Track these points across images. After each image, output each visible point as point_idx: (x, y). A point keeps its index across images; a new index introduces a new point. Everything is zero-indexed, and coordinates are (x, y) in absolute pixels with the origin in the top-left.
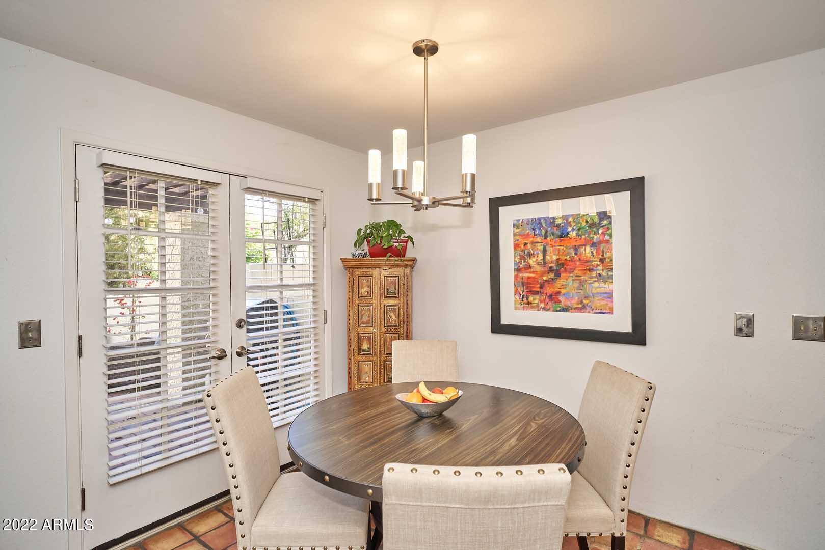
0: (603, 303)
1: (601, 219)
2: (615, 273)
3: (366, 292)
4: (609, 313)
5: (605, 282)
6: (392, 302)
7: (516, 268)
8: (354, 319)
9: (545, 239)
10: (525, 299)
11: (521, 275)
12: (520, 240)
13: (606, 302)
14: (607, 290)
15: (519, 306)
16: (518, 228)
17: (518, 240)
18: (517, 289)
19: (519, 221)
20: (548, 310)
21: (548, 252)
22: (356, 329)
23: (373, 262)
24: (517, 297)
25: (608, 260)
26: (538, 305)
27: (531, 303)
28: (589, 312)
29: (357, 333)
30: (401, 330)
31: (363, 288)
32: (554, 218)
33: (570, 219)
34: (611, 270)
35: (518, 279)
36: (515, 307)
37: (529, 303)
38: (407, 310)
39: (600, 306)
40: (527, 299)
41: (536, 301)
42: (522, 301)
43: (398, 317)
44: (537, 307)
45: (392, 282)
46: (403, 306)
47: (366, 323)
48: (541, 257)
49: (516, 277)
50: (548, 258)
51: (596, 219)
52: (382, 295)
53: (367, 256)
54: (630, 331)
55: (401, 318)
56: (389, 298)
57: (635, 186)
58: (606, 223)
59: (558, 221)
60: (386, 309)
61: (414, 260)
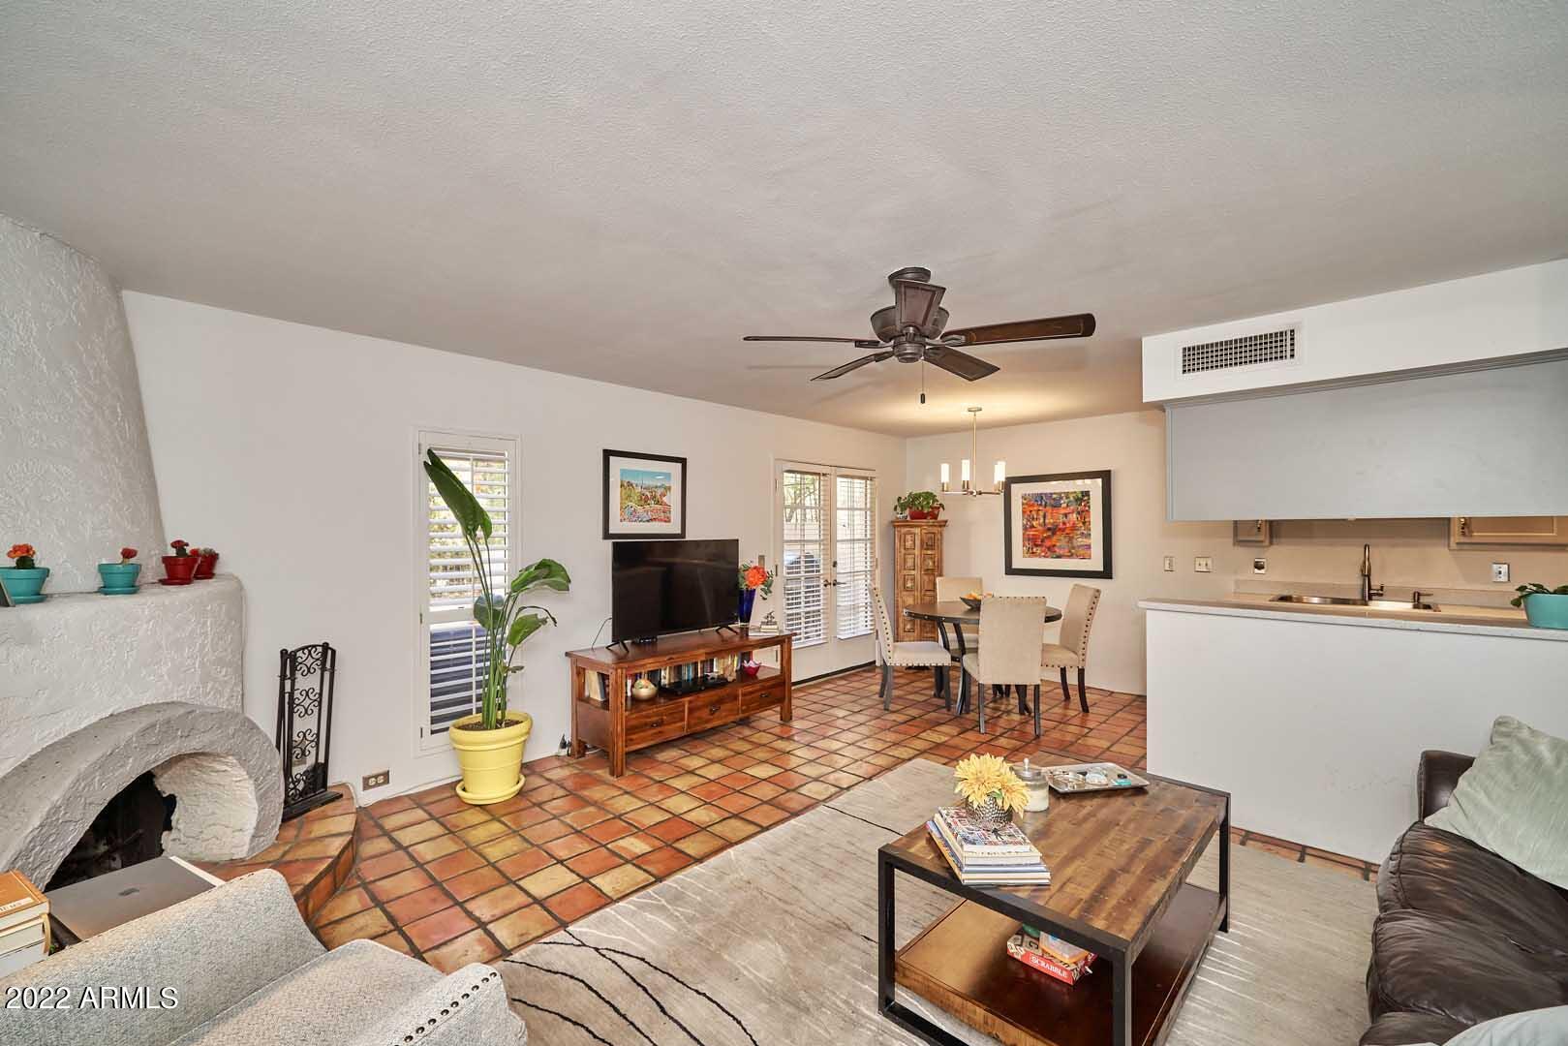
0: (1084, 552)
1: (1083, 496)
2: (1092, 532)
3: (910, 545)
4: (1089, 558)
5: (1086, 538)
6: (929, 552)
7: (1024, 527)
8: (900, 564)
9: (1045, 507)
10: (1030, 550)
11: (1027, 533)
12: (1027, 508)
13: (1087, 551)
14: (1088, 543)
15: (1026, 555)
16: (1025, 499)
17: (1025, 508)
18: (1024, 543)
19: (1025, 494)
20: (1047, 557)
21: (1047, 517)
22: (903, 572)
23: (918, 523)
24: (1024, 549)
25: (1087, 523)
26: (1039, 554)
27: (1035, 553)
28: (1075, 558)
29: (904, 575)
30: (936, 573)
31: (908, 542)
32: (1052, 494)
33: (1064, 495)
34: (1090, 529)
35: (1025, 536)
36: (1023, 556)
37: (1033, 553)
38: (939, 558)
39: (1082, 555)
40: (1032, 550)
41: (1038, 551)
42: (1028, 551)
43: (933, 563)
44: (1039, 556)
45: (930, 537)
46: (938, 555)
48: (1042, 520)
49: (1024, 534)
50: (1047, 521)
51: (1080, 496)
52: (922, 546)
53: (908, 519)
54: (1102, 570)
55: (936, 564)
56: (927, 549)
57: (1106, 476)
58: (1086, 498)
59: (1054, 496)
60: (924, 558)
61: (946, 522)
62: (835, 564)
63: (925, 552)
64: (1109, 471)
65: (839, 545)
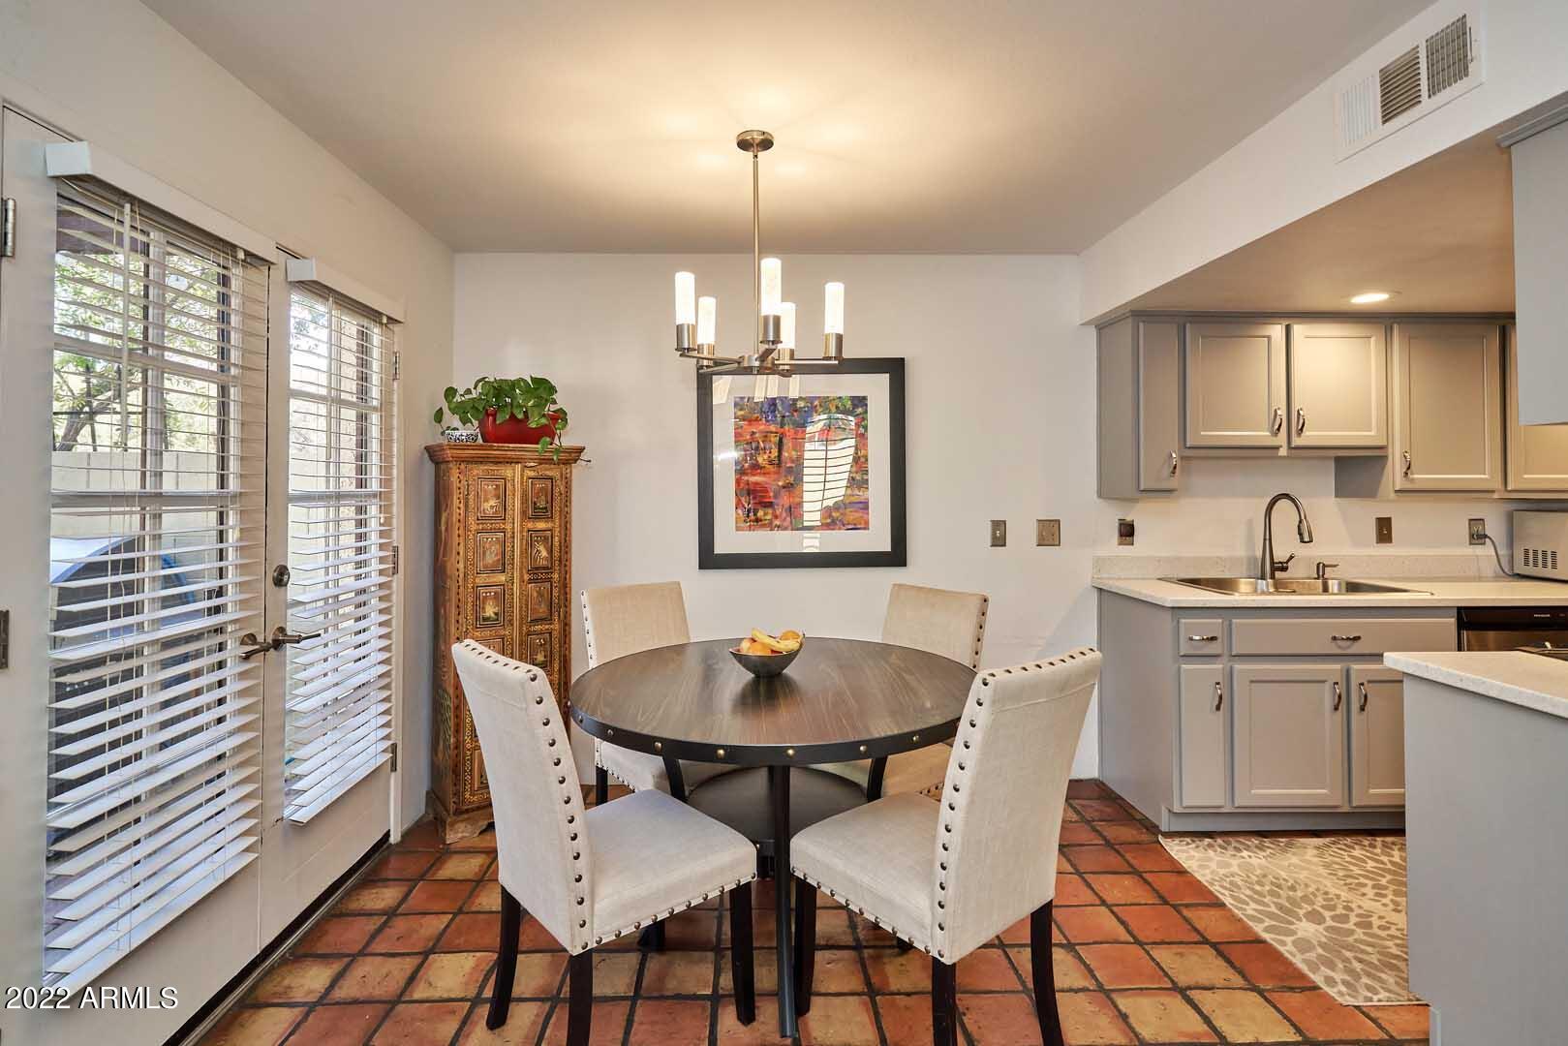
0: (857, 515)
1: (855, 406)
2: (871, 477)
3: (492, 507)
4: (865, 529)
5: (859, 488)
6: (541, 525)
7: (738, 468)
8: (466, 559)
9: (782, 427)
10: (751, 514)
11: (746, 478)
12: (745, 427)
13: (861, 515)
14: (862, 499)
15: (742, 525)
16: (741, 410)
17: (742, 427)
18: (740, 500)
19: (743, 398)
20: (786, 529)
21: (785, 448)
22: (470, 581)
23: (509, 453)
24: (740, 511)
25: (863, 460)
26: (771, 523)
27: (761, 520)
28: (840, 529)
29: (473, 588)
30: (556, 576)
31: (486, 500)
32: (795, 401)
33: (816, 403)
34: (866, 472)
35: (742, 485)
36: (736, 527)
37: (757, 520)
38: (566, 541)
39: (854, 519)
40: (755, 515)
41: (769, 517)
42: (748, 516)
43: (551, 551)
44: (771, 526)
45: (542, 489)
46: (560, 532)
47: (492, 566)
48: (775, 453)
49: (738, 482)
50: (785, 454)
51: (849, 404)
52: (524, 513)
53: (480, 441)
54: (888, 549)
55: (556, 554)
56: (536, 518)
57: (895, 368)
58: (860, 410)
59: (801, 404)
60: (532, 539)
61: (581, 450)
62: (281, 578)
63: (530, 525)
64: (903, 359)
65: (295, 512)
